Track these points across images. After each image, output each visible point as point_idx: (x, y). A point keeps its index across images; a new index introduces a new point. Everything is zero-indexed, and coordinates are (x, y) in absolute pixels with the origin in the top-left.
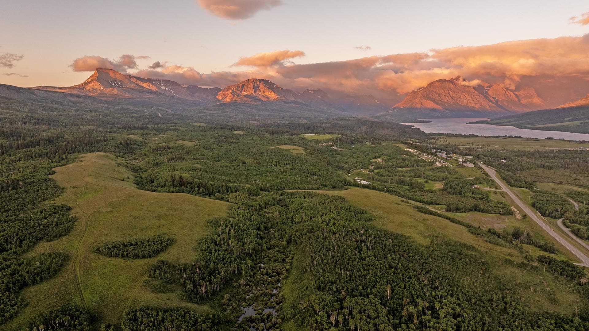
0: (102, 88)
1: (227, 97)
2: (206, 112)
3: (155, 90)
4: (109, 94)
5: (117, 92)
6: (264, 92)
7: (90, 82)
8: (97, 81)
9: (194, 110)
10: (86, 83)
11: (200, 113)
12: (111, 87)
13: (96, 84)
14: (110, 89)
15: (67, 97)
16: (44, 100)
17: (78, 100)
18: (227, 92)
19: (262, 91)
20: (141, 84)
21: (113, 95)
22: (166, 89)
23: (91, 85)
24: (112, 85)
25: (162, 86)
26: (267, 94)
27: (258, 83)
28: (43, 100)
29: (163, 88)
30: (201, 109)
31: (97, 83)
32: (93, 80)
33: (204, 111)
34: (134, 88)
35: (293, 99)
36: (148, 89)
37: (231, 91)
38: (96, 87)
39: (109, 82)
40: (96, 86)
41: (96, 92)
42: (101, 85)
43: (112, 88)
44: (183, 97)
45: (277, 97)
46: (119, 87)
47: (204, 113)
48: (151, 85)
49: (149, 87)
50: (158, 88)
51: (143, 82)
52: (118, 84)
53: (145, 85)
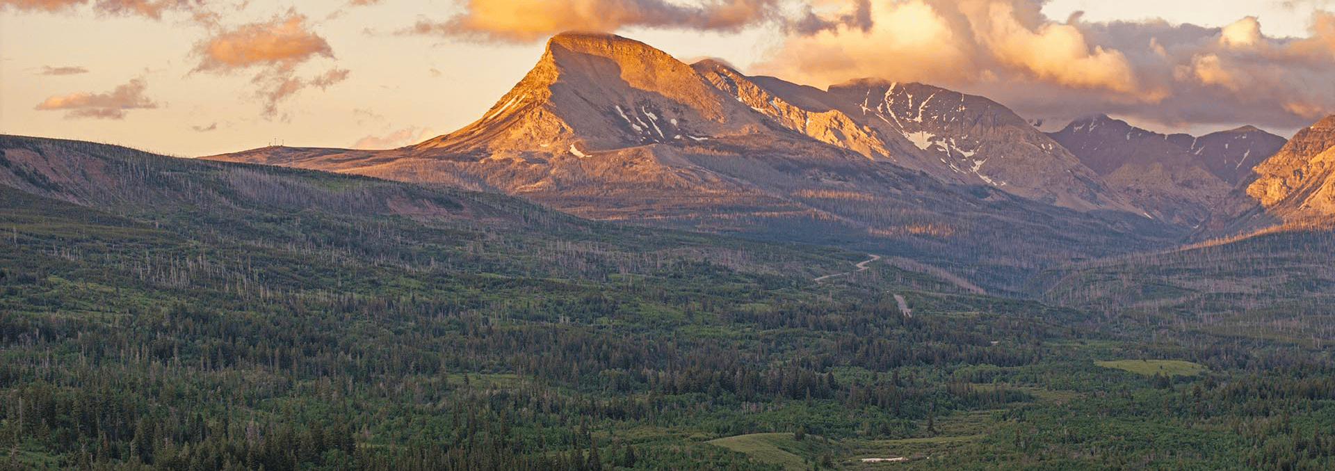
0: (574, 150)
1: (1317, 186)
2: (1189, 284)
3: (873, 152)
4: (614, 186)
5: (658, 169)
7: (511, 116)
8: (549, 109)
9: (1111, 276)
10: (492, 126)
11: (1149, 291)
12: (625, 143)
13: (544, 125)
14: (621, 153)
15: (389, 203)
16: (272, 220)
17: (445, 218)
18: (1319, 157)
20: (793, 119)
21: (632, 186)
22: (934, 148)
23: (516, 134)
24: (633, 132)
25: (914, 128)
28: (267, 221)
29: (921, 140)
30: (1153, 269)
31: (552, 124)
32: (529, 106)
33: (1175, 280)
34: (752, 145)
36: (833, 148)
38: (546, 146)
39: (617, 116)
40: (544, 136)
41: (545, 174)
42: (570, 130)
43: (631, 150)
44: (1036, 197)
46: (668, 139)
47: (1177, 291)
48: (849, 127)
49: (841, 137)
50: (887, 145)
51: (806, 109)
52: (662, 122)
53: (817, 126)
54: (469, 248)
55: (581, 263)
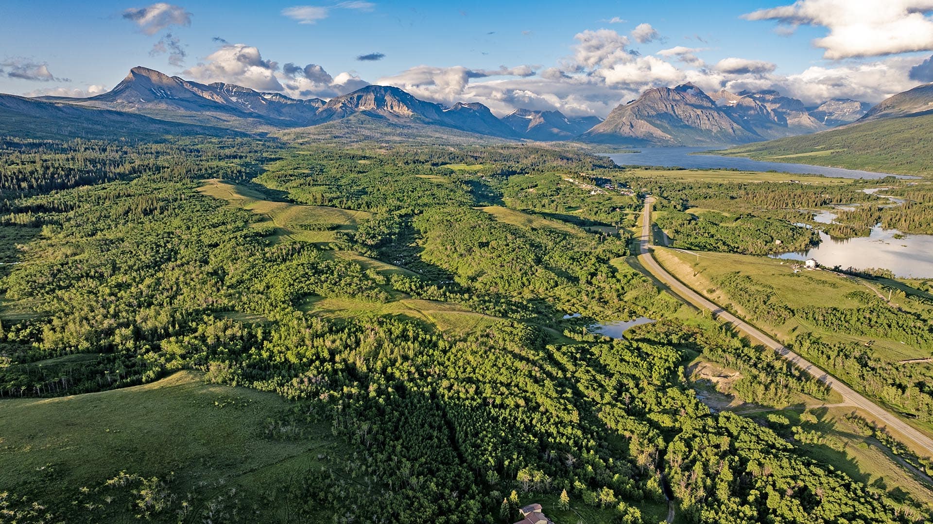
0: (141, 100)
3: (222, 102)
4: (155, 110)
5: (166, 106)
6: (392, 108)
7: (122, 90)
8: (133, 89)
10: (116, 92)
12: (156, 98)
13: (132, 93)
14: (155, 101)
19: (389, 105)
20: (200, 93)
21: (159, 110)
22: (237, 101)
23: (123, 95)
24: (158, 96)
25: (232, 96)
26: (396, 109)
27: (383, 93)
29: (234, 99)
31: (134, 93)
32: (127, 87)
34: (190, 99)
35: (437, 117)
36: (211, 101)
37: (341, 105)
38: (133, 98)
39: (152, 91)
40: (132, 96)
41: (134, 106)
42: (140, 94)
43: (158, 100)
44: (265, 114)
45: (411, 114)
46: (168, 98)
48: (215, 96)
49: (213, 98)
50: (226, 100)
51: (203, 90)
52: (165, 93)
53: (206, 95)
54: (132, 126)
55: (161, 130)
